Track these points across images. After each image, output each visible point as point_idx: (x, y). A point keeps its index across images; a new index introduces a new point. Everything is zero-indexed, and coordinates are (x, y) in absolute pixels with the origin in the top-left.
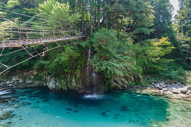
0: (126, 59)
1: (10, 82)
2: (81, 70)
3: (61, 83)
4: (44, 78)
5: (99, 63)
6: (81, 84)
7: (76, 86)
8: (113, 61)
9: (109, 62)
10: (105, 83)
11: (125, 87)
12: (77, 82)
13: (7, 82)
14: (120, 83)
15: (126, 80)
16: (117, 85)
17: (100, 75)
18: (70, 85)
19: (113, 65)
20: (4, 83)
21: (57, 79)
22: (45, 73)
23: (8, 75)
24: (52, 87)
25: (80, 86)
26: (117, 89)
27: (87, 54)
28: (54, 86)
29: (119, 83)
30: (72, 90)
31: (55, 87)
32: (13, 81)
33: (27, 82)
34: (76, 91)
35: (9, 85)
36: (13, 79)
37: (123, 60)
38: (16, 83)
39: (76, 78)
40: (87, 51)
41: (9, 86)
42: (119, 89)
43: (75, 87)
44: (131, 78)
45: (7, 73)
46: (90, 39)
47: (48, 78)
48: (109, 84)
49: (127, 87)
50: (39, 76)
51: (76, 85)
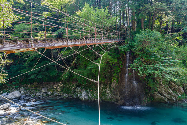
0: (174, 62)
1: (39, 94)
2: (117, 78)
3: (93, 94)
4: (72, 90)
5: (142, 67)
6: (119, 94)
7: (112, 98)
8: (159, 65)
9: (155, 66)
10: (147, 94)
11: (174, 100)
12: (113, 93)
13: (38, 94)
14: (166, 95)
15: (173, 92)
16: (162, 98)
17: (141, 84)
18: (104, 96)
19: (161, 70)
20: (34, 94)
21: (88, 90)
22: (73, 85)
23: (37, 87)
24: (85, 99)
25: (118, 97)
26: (163, 103)
27: (125, 60)
28: (86, 98)
29: (164, 94)
30: (107, 102)
31: (88, 99)
32: (42, 93)
33: (55, 94)
34: (113, 103)
35: (39, 96)
36: (42, 90)
37: (172, 64)
38: (45, 95)
39: (111, 89)
40: (125, 57)
41: (39, 98)
42: (166, 103)
43: (110, 99)
44: (179, 89)
45: (36, 85)
46: (127, 43)
47: (77, 90)
48: (152, 96)
49: (176, 100)
50: (66, 89)
51: (112, 96)
